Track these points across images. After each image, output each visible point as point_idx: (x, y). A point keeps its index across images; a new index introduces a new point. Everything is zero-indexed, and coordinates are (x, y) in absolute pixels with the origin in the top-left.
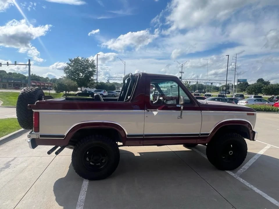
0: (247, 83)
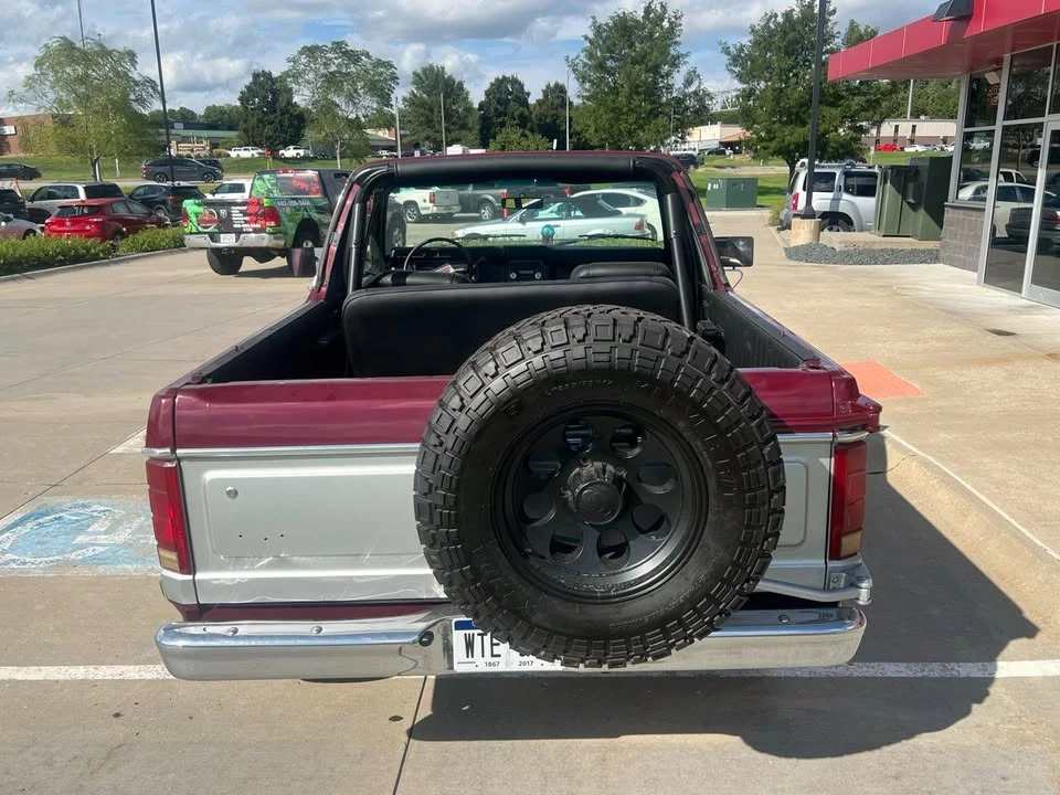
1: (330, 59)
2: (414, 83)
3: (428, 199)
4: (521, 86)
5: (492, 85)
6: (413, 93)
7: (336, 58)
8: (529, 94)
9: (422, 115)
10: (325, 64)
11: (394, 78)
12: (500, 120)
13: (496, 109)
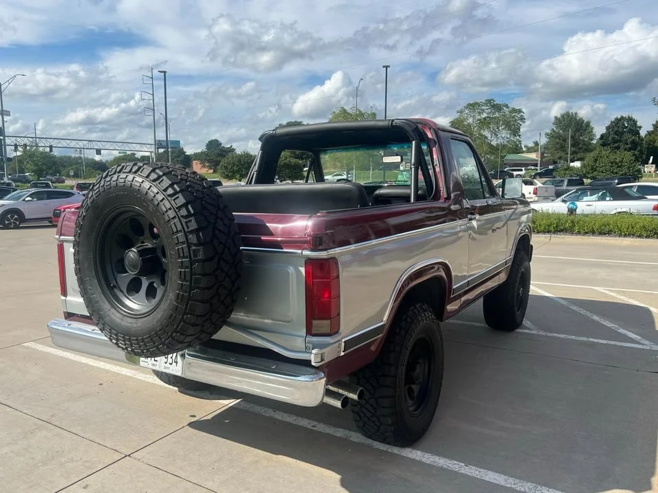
0: (182, 152)
1: (484, 110)
2: (554, 124)
3: (532, 193)
4: (635, 122)
5: (612, 122)
6: (553, 130)
7: (487, 109)
8: (640, 127)
9: (558, 143)
10: (479, 113)
11: (522, 119)
12: (616, 145)
13: (613, 138)
